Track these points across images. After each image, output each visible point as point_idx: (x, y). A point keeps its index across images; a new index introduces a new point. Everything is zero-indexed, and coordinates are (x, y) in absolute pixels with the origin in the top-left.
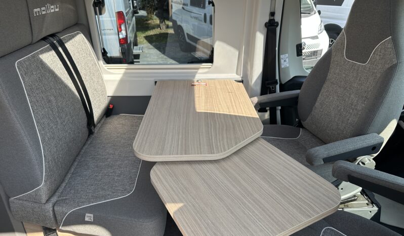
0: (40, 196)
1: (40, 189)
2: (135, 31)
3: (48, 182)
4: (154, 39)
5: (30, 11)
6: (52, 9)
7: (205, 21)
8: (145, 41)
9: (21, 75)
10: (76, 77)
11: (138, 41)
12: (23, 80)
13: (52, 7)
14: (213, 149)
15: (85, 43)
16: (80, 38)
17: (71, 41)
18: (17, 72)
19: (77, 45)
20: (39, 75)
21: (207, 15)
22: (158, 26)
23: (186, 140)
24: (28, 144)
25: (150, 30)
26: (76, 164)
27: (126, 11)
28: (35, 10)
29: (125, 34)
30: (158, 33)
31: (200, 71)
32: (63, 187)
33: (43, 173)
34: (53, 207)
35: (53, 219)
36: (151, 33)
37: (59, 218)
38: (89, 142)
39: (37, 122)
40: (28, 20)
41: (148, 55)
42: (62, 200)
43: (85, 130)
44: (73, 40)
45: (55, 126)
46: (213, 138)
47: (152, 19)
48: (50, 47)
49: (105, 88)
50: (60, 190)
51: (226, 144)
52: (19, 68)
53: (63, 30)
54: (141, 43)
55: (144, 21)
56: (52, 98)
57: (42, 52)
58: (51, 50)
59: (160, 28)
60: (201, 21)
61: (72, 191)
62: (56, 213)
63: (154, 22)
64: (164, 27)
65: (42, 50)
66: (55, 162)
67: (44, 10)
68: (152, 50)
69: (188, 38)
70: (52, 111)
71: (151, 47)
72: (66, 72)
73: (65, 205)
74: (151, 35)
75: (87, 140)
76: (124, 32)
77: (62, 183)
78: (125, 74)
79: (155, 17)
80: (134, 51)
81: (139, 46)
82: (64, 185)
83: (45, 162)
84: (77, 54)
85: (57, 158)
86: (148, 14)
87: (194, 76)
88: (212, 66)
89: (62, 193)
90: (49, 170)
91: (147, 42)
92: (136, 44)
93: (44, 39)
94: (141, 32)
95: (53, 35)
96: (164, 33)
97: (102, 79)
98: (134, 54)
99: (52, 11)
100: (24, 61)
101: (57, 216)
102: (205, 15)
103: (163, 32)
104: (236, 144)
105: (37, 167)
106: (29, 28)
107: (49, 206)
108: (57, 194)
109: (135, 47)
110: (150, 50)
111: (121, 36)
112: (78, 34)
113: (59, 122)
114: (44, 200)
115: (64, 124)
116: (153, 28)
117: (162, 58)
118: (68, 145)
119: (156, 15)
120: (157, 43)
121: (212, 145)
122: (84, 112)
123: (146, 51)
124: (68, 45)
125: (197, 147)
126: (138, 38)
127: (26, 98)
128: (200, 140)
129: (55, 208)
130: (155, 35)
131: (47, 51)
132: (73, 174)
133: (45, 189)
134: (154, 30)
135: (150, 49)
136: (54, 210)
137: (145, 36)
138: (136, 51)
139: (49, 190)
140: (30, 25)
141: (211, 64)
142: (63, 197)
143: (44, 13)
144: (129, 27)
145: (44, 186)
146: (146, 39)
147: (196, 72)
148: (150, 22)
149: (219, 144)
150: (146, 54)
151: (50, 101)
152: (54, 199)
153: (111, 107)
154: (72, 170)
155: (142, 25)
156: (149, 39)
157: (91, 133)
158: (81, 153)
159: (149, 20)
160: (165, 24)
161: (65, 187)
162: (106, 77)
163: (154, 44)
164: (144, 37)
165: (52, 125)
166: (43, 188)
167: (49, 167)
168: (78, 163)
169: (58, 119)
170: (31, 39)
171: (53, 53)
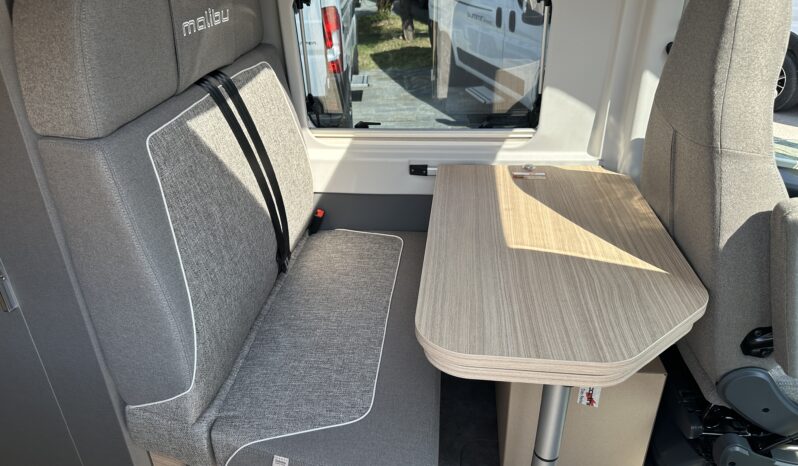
0: (186, 410)
1: (185, 397)
2: (355, 43)
3: (202, 384)
4: (391, 59)
5: (176, 26)
6: (217, 18)
7: (499, 23)
8: (373, 64)
9: (158, 165)
10: (259, 160)
11: (360, 64)
12: (161, 175)
13: (217, 14)
14: (602, 349)
15: (277, 86)
16: (268, 76)
17: (249, 84)
18: (149, 158)
19: (261, 91)
20: (189, 163)
21: (503, 10)
22: (399, 33)
23: (530, 318)
24: (167, 310)
25: (383, 40)
26: (253, 335)
27: (342, 6)
28: (186, 24)
29: (339, 53)
30: (399, 47)
31: (508, 144)
32: (228, 389)
33: (192, 365)
34: (210, 431)
35: (208, 455)
36: (385, 47)
37: (220, 455)
38: (277, 289)
39: (186, 263)
40: (171, 45)
41: (378, 94)
42: (227, 417)
43: (273, 266)
44: (254, 81)
45: (219, 267)
46: (595, 318)
47: (387, 19)
48: (211, 100)
49: (310, 178)
50: (223, 394)
51: (628, 335)
52: (152, 150)
53: (235, 61)
54: (366, 67)
55: (372, 22)
56: (214, 208)
57: (196, 112)
58: (213, 105)
59: (403, 36)
60: (490, 23)
61: (247, 400)
62: (215, 445)
63: (390, 24)
64: (411, 34)
65: (196, 107)
66: (217, 342)
67: (201, 23)
68: (386, 82)
69: (461, 58)
70: (214, 236)
71: (385, 75)
72: (241, 150)
73: (232, 431)
74: (385, 52)
75: (275, 285)
76: (336, 48)
77: (226, 379)
78: (351, 148)
79: (392, 14)
80: (352, 85)
81: (361, 75)
82: (230, 382)
83: (198, 344)
84: (262, 111)
85: (221, 333)
86: (379, 7)
87: (493, 156)
88: (534, 133)
89: (226, 401)
90: (205, 357)
91: (376, 67)
92: (356, 72)
93: (200, 82)
94: (365, 46)
95: (215, 73)
96: (410, 48)
97: (306, 160)
98: (353, 89)
99: (217, 22)
100: (163, 133)
101: (216, 450)
102: (499, 12)
103: (408, 45)
104: (654, 337)
105: (182, 354)
106: (173, 64)
107: (202, 429)
108: (216, 402)
109: (354, 76)
110: (381, 82)
111: (331, 57)
112: (263, 67)
113: (227, 257)
114: (192, 418)
115: (236, 260)
116: (389, 36)
117: (405, 98)
118: (240, 303)
119: (394, 9)
120: (396, 69)
121: (597, 336)
122: (272, 230)
123: (374, 83)
124: (245, 93)
125: (563, 341)
126: (360, 59)
127: (165, 213)
128: (563, 318)
129: (213, 436)
130: (393, 52)
131: (205, 108)
132: (247, 358)
133: (196, 396)
134: (390, 42)
135: (381, 79)
136: (210, 438)
137: (373, 53)
138: (355, 84)
139: (202, 398)
140: (174, 57)
141: (531, 130)
142: (228, 410)
143: (201, 28)
144: (346, 38)
145: (195, 390)
146: (374, 59)
147: (500, 147)
148: (381, 24)
149: (611, 335)
150: (375, 89)
151: (209, 216)
152: (212, 414)
153: (320, 214)
154: (246, 349)
155: (368, 31)
156: (381, 60)
157: (282, 269)
158: (264, 312)
159: (380, 20)
160: (413, 27)
161: (232, 388)
162: (313, 154)
163: (390, 69)
164: (371, 55)
165: (213, 265)
166: (192, 395)
167: (205, 353)
168: (258, 334)
169: (224, 252)
170: (176, 85)
171: (217, 111)
